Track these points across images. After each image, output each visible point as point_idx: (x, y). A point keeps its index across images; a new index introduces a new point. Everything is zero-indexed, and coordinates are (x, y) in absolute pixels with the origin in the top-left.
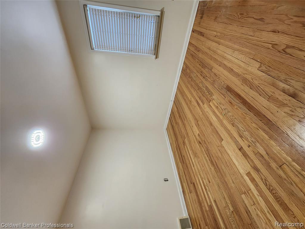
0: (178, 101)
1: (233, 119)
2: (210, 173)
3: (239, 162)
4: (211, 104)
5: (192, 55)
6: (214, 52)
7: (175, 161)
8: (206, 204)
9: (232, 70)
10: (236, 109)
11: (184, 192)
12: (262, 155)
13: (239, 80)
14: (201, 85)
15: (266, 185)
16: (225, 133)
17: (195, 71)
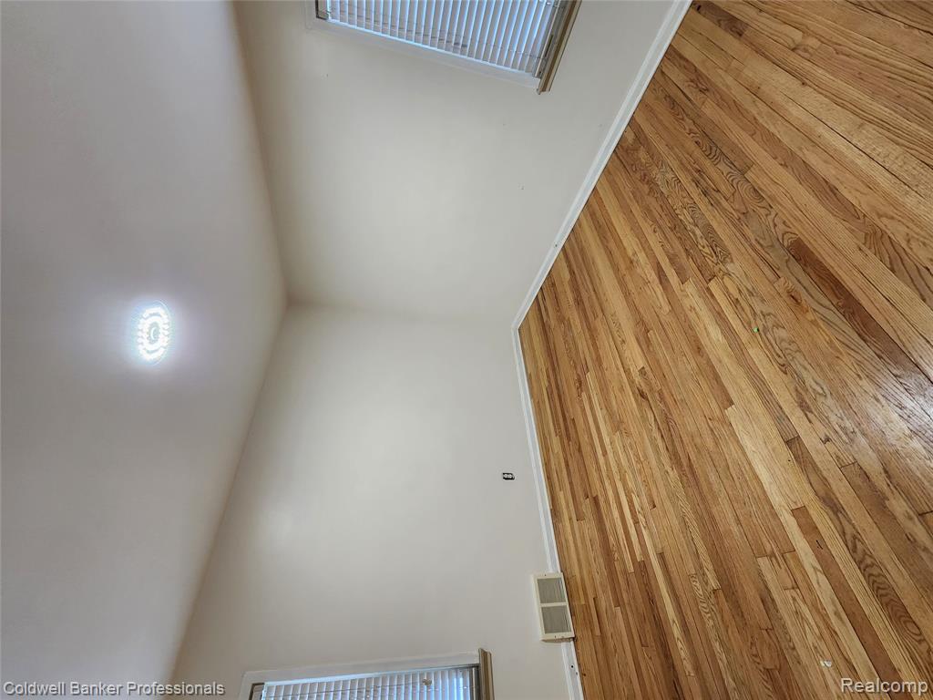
0: (582, 250)
1: (788, 351)
2: (661, 483)
3: (773, 475)
4: (713, 285)
5: (673, 103)
6: (773, 108)
7: (538, 428)
8: (627, 556)
9: (834, 190)
10: (813, 322)
11: (555, 512)
12: (865, 473)
13: (852, 231)
14: (685, 217)
15: (853, 550)
16: (744, 383)
17: (675, 164)
